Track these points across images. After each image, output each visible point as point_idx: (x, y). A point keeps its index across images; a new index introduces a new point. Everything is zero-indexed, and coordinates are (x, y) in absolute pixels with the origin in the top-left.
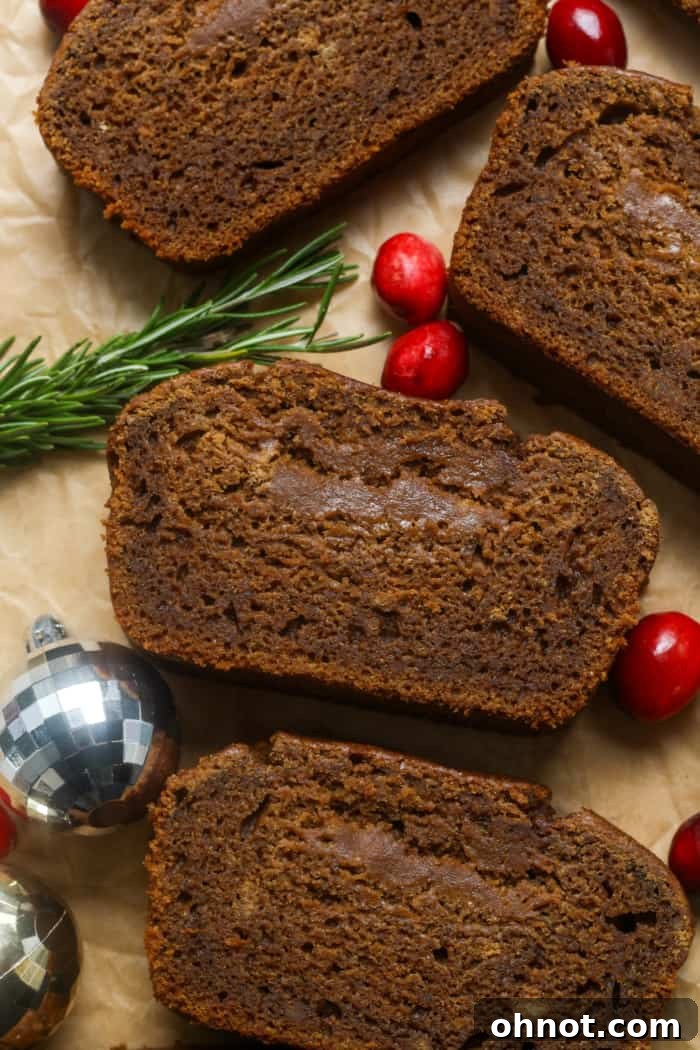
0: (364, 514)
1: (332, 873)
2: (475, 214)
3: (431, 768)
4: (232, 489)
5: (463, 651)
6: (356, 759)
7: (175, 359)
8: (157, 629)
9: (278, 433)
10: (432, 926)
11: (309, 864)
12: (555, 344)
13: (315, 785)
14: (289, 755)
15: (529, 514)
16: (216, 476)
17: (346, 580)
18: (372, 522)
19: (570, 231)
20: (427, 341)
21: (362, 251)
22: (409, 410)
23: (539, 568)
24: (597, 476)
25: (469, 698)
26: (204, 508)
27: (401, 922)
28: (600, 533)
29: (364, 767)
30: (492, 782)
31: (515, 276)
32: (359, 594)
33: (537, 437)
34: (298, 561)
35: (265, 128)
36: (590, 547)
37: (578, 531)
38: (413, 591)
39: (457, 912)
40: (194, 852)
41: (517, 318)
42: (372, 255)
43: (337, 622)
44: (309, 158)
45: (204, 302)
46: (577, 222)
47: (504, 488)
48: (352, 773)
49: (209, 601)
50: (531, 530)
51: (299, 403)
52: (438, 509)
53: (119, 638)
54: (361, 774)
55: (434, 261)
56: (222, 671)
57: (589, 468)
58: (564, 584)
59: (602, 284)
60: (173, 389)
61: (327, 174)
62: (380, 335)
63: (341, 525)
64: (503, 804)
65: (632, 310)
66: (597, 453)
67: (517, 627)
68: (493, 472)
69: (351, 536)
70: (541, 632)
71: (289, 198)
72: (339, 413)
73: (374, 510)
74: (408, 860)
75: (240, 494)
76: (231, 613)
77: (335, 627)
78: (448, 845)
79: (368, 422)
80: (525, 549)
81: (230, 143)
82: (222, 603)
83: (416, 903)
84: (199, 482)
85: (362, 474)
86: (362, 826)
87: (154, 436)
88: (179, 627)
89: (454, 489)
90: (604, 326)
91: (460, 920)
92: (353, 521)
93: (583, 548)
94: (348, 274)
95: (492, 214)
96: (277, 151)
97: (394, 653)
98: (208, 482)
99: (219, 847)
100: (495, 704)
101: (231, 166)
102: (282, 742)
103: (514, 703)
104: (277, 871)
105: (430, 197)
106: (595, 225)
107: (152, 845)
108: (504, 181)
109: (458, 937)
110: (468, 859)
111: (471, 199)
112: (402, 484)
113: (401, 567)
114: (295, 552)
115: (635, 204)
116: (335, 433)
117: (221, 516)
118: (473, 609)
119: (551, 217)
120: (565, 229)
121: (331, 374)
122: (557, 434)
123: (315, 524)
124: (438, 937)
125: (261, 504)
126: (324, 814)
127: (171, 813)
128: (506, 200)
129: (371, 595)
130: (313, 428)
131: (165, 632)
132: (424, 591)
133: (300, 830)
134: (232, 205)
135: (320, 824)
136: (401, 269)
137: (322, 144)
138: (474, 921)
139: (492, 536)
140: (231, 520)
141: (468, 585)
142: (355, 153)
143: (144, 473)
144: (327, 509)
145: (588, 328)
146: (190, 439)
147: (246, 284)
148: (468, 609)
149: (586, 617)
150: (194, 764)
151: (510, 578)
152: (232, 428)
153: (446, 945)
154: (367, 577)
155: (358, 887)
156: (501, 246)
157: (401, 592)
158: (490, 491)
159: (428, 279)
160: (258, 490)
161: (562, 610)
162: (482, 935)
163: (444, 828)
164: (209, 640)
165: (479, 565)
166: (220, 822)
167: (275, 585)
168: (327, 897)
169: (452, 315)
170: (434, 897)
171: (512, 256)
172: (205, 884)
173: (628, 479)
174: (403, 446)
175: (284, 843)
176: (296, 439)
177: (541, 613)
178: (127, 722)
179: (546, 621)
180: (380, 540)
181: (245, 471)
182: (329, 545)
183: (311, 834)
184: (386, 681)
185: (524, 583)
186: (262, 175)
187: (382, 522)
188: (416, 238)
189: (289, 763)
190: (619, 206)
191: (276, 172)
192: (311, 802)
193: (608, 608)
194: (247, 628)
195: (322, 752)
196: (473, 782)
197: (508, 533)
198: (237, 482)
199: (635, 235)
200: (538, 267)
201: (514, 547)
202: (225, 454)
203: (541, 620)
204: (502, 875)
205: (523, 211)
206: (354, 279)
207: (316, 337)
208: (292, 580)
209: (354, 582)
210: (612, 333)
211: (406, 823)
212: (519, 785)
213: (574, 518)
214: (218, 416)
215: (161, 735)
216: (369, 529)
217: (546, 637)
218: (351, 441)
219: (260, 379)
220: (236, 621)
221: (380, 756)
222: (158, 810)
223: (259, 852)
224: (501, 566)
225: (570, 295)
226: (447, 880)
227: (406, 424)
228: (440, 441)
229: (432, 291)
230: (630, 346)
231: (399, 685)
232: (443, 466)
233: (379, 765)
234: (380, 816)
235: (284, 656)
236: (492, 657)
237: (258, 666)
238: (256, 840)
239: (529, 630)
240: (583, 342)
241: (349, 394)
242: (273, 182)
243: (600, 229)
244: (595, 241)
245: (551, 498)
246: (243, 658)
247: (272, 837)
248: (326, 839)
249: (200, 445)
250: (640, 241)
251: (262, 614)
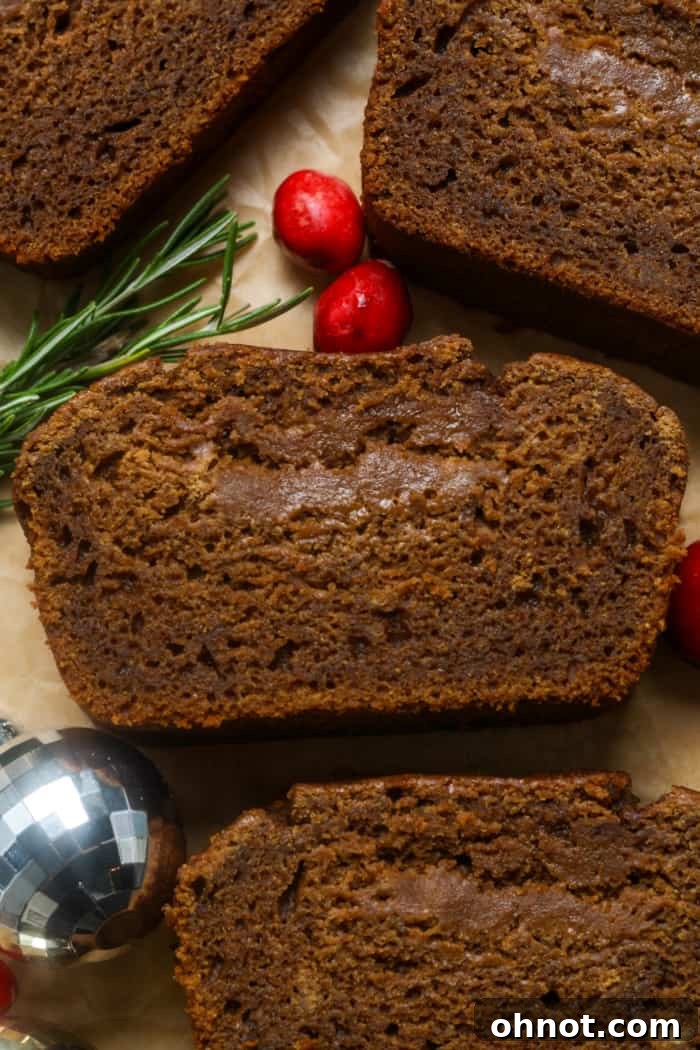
0: (335, 503)
1: (400, 934)
2: (379, 123)
3: (485, 782)
4: (171, 512)
5: (491, 636)
6: (394, 794)
7: (69, 378)
8: (123, 698)
9: (210, 433)
10: (533, 968)
11: (370, 931)
12: (509, 253)
13: (354, 835)
14: (315, 808)
15: (527, 457)
16: (150, 501)
17: (332, 587)
18: (345, 511)
19: (494, 118)
20: (358, 285)
21: (256, 205)
22: (357, 369)
23: (556, 517)
24: (596, 393)
25: (511, 690)
26: (145, 542)
27: (495, 972)
28: (616, 459)
29: (407, 800)
30: (560, 781)
31: (443, 184)
32: (352, 597)
33: (515, 365)
34: (270, 577)
35: (108, 84)
36: (608, 480)
37: (590, 463)
38: (415, 580)
39: (558, 944)
40: (231, 950)
41: (457, 233)
42: (268, 207)
43: (333, 638)
44: (169, 107)
45: (85, 305)
46: (500, 105)
47: (491, 434)
48: (394, 812)
49: (177, 649)
50: (535, 475)
51: (226, 392)
52: (419, 477)
53: (83, 722)
54: (405, 810)
55: (342, 193)
56: (212, 728)
57: (585, 387)
58: (588, 528)
59: (546, 170)
60: (74, 411)
61: (194, 121)
62: (300, 295)
63: (311, 522)
64: (579, 804)
65: (588, 191)
66: (589, 367)
67: (546, 592)
68: (474, 418)
69: (326, 532)
70: (576, 591)
71: (157, 159)
72: (276, 393)
73: (346, 495)
74: (484, 898)
75: (183, 515)
76: (206, 657)
77: (333, 645)
78: (527, 869)
79: (313, 396)
80: (533, 499)
81: (72, 111)
82: (193, 649)
83: (507, 946)
84: (131, 513)
85: (320, 458)
86: (421, 871)
87: (65, 472)
88: (150, 689)
89: (432, 449)
90: (561, 217)
91: (563, 953)
92: (323, 515)
93: (600, 481)
94: (245, 234)
95: (399, 119)
96: (129, 107)
97: (410, 658)
98: (142, 510)
99: (258, 937)
100: (542, 689)
101: (79, 137)
102: (304, 795)
103: (565, 682)
104: (335, 949)
105: (318, 125)
106: (522, 103)
107: (180, 954)
108: (404, 78)
109: (566, 974)
110: (555, 880)
111: (369, 107)
112: (371, 458)
113: (393, 555)
114: (265, 567)
115: (562, 68)
116: (278, 417)
117: (166, 547)
118: (490, 584)
119: (469, 106)
120: (488, 116)
121: (255, 349)
122: (537, 357)
123: (279, 529)
124: (542, 980)
125: (210, 521)
126: (372, 868)
127: (192, 910)
128: (411, 99)
129: (366, 596)
130: (252, 418)
131: (134, 699)
132: (427, 577)
133: (349, 894)
134: (91, 182)
135: (372, 880)
136: (306, 211)
137: (180, 87)
138: (580, 950)
139: (491, 493)
140: (180, 547)
141: (476, 557)
142: (221, 89)
143: (64, 517)
144: (290, 508)
145: (544, 224)
146: (108, 465)
147: (130, 272)
148: (484, 586)
149: (623, 561)
150: (206, 847)
151: (524, 537)
152: (155, 441)
153: (554, 987)
154: (355, 576)
155: (434, 944)
156: (418, 154)
157: (401, 585)
158: (475, 441)
159: (340, 216)
160: (203, 505)
161: (594, 560)
162: (594, 964)
163: (518, 849)
164: (187, 695)
165: (484, 530)
166: (252, 907)
167: (250, 612)
168: (400, 965)
169: (377, 252)
170: (526, 934)
171: (433, 163)
172: (253, 984)
173: (633, 388)
174: (361, 413)
175: (334, 913)
176: (234, 435)
177: (570, 569)
178: (114, 816)
179: (580, 577)
180: (361, 530)
181: (182, 486)
182: (302, 550)
183: (363, 895)
184: (408, 693)
185: (542, 540)
186: (118, 139)
187: (358, 509)
188: (314, 173)
189: (317, 818)
190: (544, 75)
191: (134, 132)
192: (356, 857)
193: (647, 544)
194: (230, 670)
195: (353, 795)
196: (539, 788)
197: (510, 485)
198: (177, 502)
199: (571, 104)
200: (467, 168)
201: (521, 499)
202: (154, 473)
203: (572, 577)
204: (599, 888)
205: (434, 107)
206: (253, 239)
207: (227, 314)
208: (269, 602)
209: (341, 586)
210: (572, 223)
211: (472, 854)
212: (592, 777)
213: (582, 449)
214: (135, 430)
215: (158, 823)
216: (344, 520)
217: (583, 596)
218: (298, 423)
219: (174, 376)
220: (214, 665)
221: (423, 784)
222: (176, 911)
223: (308, 931)
224: (510, 525)
225: (513, 191)
226: (536, 910)
227: (358, 386)
228: (402, 397)
229: (349, 229)
230: (598, 234)
231: (424, 694)
232: (413, 426)
233: (423, 793)
234: (438, 855)
235: (282, 693)
236: (525, 634)
237: (253, 712)
238: (300, 918)
239: (562, 592)
240: (541, 242)
241: (283, 368)
242: (133, 145)
243: (528, 107)
244: (526, 122)
245: (549, 433)
246: (233, 707)
247: (318, 910)
248: (383, 897)
249: (121, 470)
250: (578, 110)
251: (243, 650)
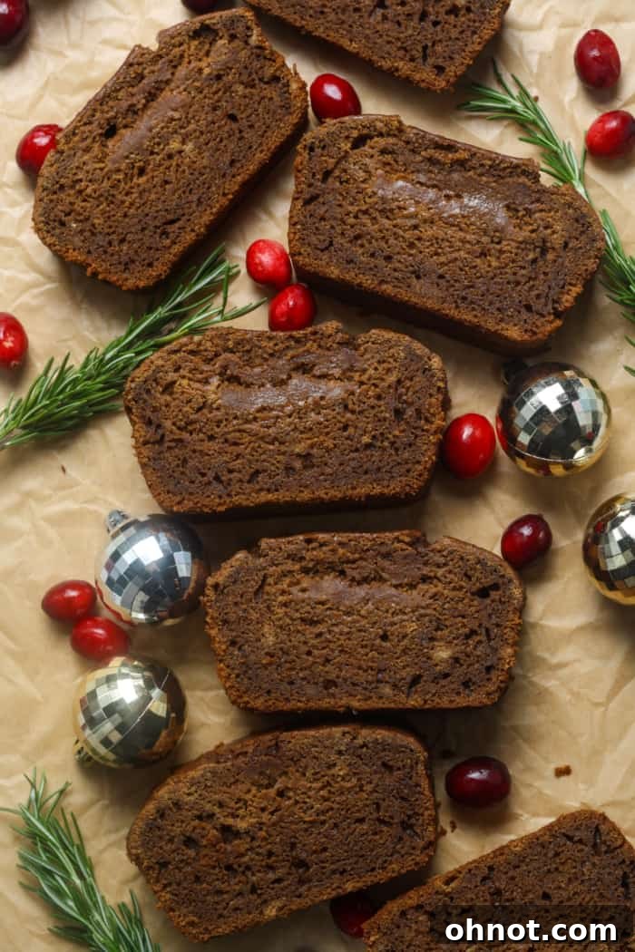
0: (276, 404)
1: (312, 608)
2: (295, 219)
3: (352, 535)
4: (200, 409)
5: (353, 465)
6: (309, 541)
7: (149, 345)
8: (178, 498)
9: (217, 372)
10: (375, 623)
11: (298, 607)
12: (359, 281)
13: (290, 562)
14: (271, 549)
15: (369, 379)
16: (189, 404)
17: (277, 443)
18: (283, 407)
19: (351, 215)
20: (289, 298)
21: (238, 255)
22: (287, 338)
23: (383, 408)
24: (401, 348)
25: (362, 491)
26: (187, 424)
27: (357, 625)
28: (411, 379)
29: (314, 545)
30: (387, 534)
31: (327, 248)
32: (286, 449)
33: (362, 335)
34: (247, 440)
35: (164, 202)
36: (408, 389)
37: (399, 382)
38: (316, 439)
39: (387, 611)
40: (232, 617)
41: (334, 272)
42: (244, 257)
43: (278, 468)
44: (194, 212)
45: (156, 308)
46: (354, 209)
47: (351, 369)
48: (308, 550)
49: (203, 475)
50: (373, 388)
51: (225, 351)
52: (318, 390)
53: (159, 511)
54: (313, 549)
55: (277, 250)
56: (220, 512)
57: (395, 345)
58: (398, 413)
59: (377, 240)
60: (152, 362)
61: (207, 219)
62: (262, 300)
63: (266, 414)
64: (396, 545)
65: (397, 249)
66: (398, 335)
67: (379, 444)
68: (343, 361)
69: (273, 418)
70: (392, 443)
71: (189, 238)
72: (248, 351)
73: (282, 400)
74: (353, 590)
75: (205, 411)
76: (217, 478)
77: (278, 472)
78: (372, 576)
79: (266, 352)
80: (372, 399)
81: (147, 215)
82: (211, 474)
83: (363, 612)
84: (180, 411)
85: (270, 382)
86: (322, 578)
87: (148, 391)
88: (191, 494)
89: (323, 376)
90: (384, 263)
91: (389, 615)
92: (272, 409)
93: (404, 390)
94: (235, 270)
95: (305, 217)
96: (175, 213)
97: (313, 476)
98: (186, 409)
99: (245, 610)
100: (378, 490)
101: (151, 228)
102: (265, 543)
103: (388, 486)
104: (280, 615)
105: (270, 214)
106: (364, 208)
107: (208, 619)
108: (307, 196)
109: (392, 626)
110: (385, 581)
111: (291, 211)
112: (294, 381)
113: (305, 428)
114: (245, 435)
115: (384, 189)
116: (249, 363)
117: (197, 426)
118: (352, 440)
119: (339, 210)
120: (348, 214)
121: (238, 330)
122: (373, 331)
123: (251, 417)
124: (381, 628)
125: (218, 413)
126: (299, 577)
127: (213, 598)
128: (311, 207)
129: (292, 448)
130: (237, 363)
131: (183, 499)
132: (322, 438)
133: (287, 589)
134: (157, 250)
135: (298, 583)
136: (261, 263)
137: (199, 202)
138: (397, 614)
139: (351, 397)
140: (204, 427)
141: (345, 428)
142: (219, 203)
143: (148, 413)
144: (255, 406)
145: (376, 267)
146: (169, 388)
147: (178, 292)
148: (349, 442)
149: (415, 428)
150: (219, 568)
151: (367, 418)
152: (191, 376)
153: (385, 632)
154: (288, 438)
155: (328, 612)
156: (315, 234)
157: (309, 442)
158: (344, 372)
159: (278, 263)
160: (214, 406)
161: (401, 428)
162: (404, 621)
163: (368, 567)
164: (209, 496)
165: (349, 415)
166: (242, 596)
167: (238, 456)
168: (313, 623)
169: (299, 279)
170: (373, 607)
171: (322, 238)
172: (243, 633)
173: (419, 345)
174: (289, 360)
175: (280, 598)
176: (229, 372)
177: (390, 433)
178: (176, 555)
179: (394, 436)
180: (290, 416)
181: (204, 397)
182: (262, 426)
183: (294, 590)
184: (313, 493)
185: (376, 419)
186: (170, 229)
187: (288, 406)
188: (264, 241)
189: (272, 554)
190: (375, 193)
191: (177, 225)
192: (290, 572)
193: (427, 420)
194: (229, 484)
195: (289, 543)
196: (377, 537)
197: (360, 393)
198: (201, 405)
199: (388, 208)
200: (339, 240)
201: (366, 400)
202: (191, 391)
203: (390, 436)
204: (407, 584)
205: (322, 210)
206: (239, 272)
207: (226, 311)
208: (247, 451)
209: (282, 443)
210: (390, 266)
211: (346, 570)
212: (404, 532)
213: (395, 375)
214: (181, 371)
215: (197, 560)
216: (283, 412)
217: (396, 445)
218: (259, 365)
219: (199, 344)
220: (221, 482)
221: (322, 536)
222: (206, 599)
223: (268, 607)
224: (360, 412)
225: (361, 251)
226: (377, 596)
227: (288, 347)
228: (308, 352)
230: (402, 271)
231: (321, 493)
232: (314, 365)
233: (322, 541)
234: (330, 570)
235: (253, 494)
236: (368, 464)
237: (240, 504)
238: (265, 601)
239: (386, 444)
240: (374, 275)
241: (251, 339)
242: (177, 231)
243: (367, 210)
244: (367, 216)
245: (379, 367)
246: (231, 502)
247: (273, 597)
248: (304, 590)
249: (175, 389)
250: (391, 210)
251: (235, 474)
